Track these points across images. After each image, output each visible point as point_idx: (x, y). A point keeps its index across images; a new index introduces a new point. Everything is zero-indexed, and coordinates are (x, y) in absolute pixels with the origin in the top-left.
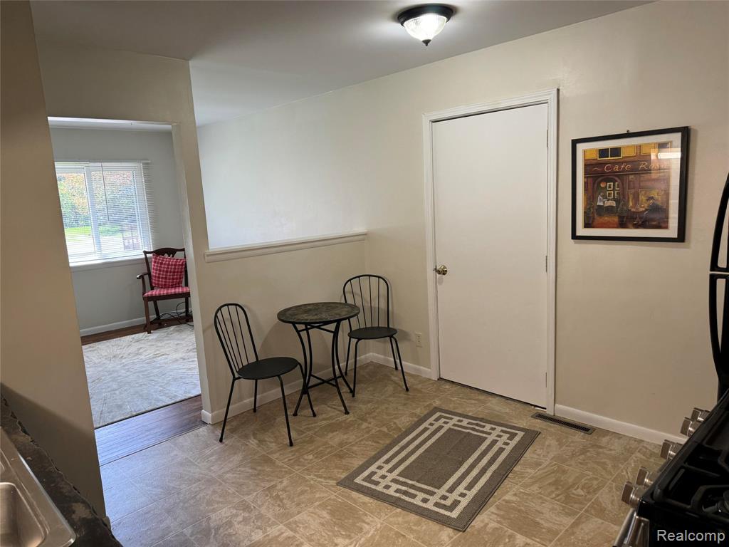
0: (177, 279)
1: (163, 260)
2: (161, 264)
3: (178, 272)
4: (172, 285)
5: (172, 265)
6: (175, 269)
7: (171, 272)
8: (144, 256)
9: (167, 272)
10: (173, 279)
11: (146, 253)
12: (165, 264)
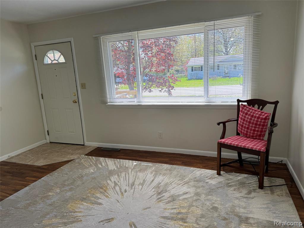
0: (258, 131)
1: (249, 111)
2: (246, 114)
3: (260, 125)
4: (252, 136)
5: (255, 117)
6: (257, 121)
7: (253, 123)
8: (236, 104)
9: (250, 122)
10: (254, 130)
11: (239, 101)
12: (249, 115)
